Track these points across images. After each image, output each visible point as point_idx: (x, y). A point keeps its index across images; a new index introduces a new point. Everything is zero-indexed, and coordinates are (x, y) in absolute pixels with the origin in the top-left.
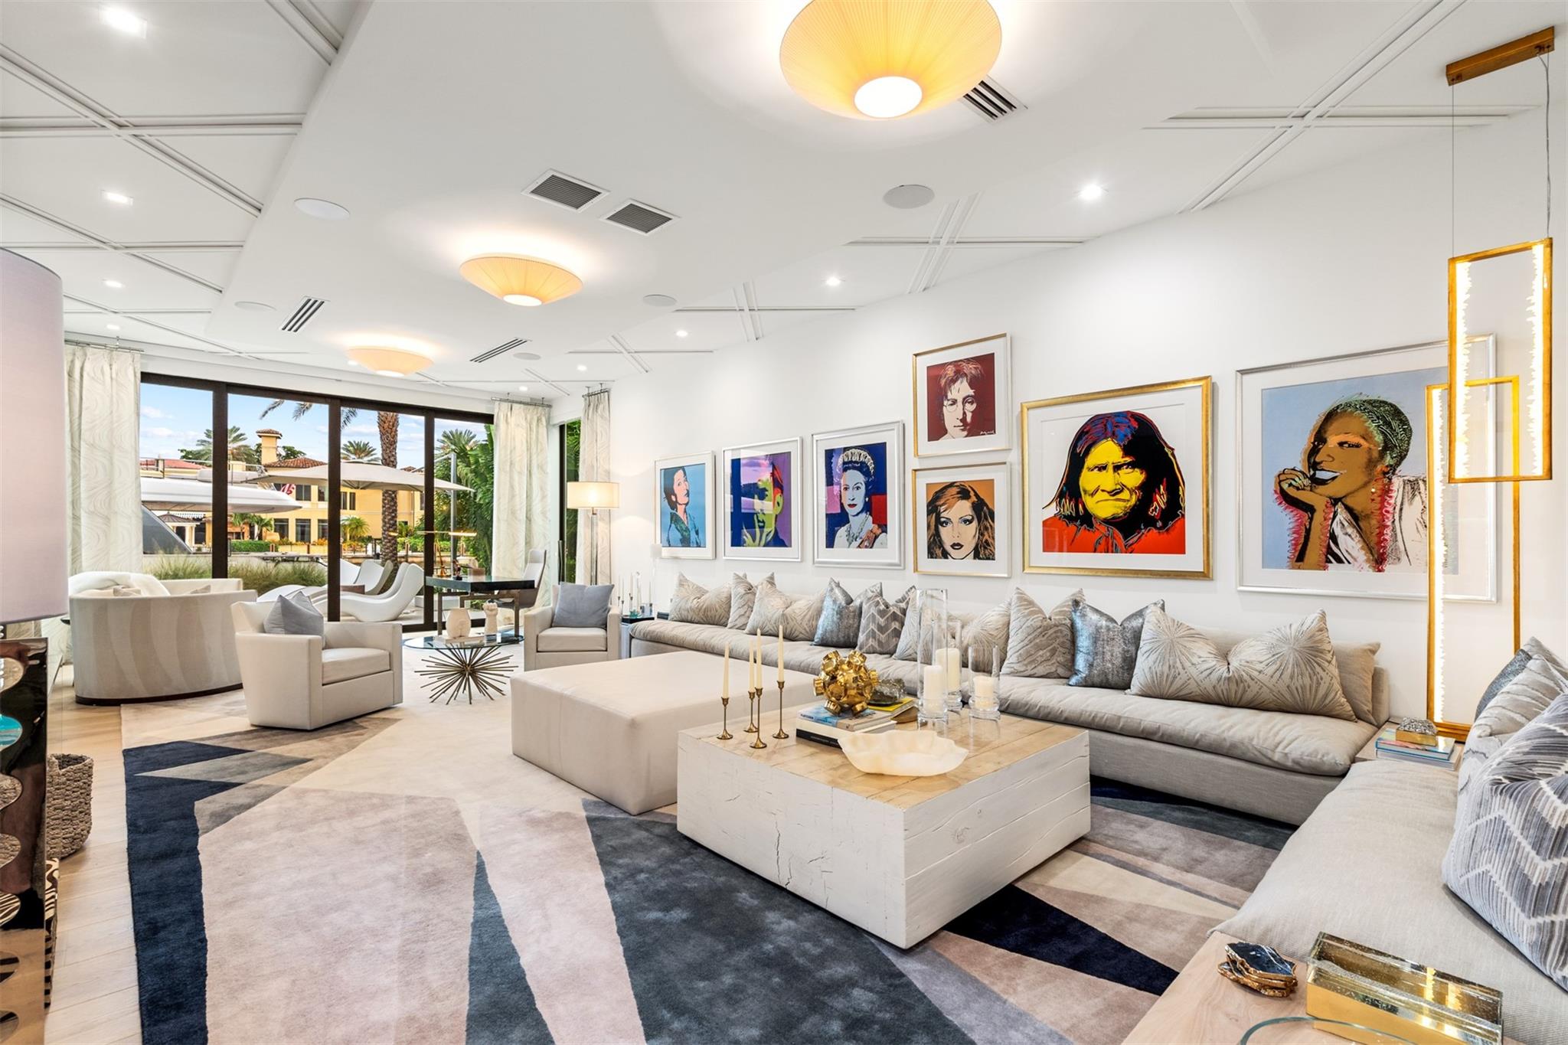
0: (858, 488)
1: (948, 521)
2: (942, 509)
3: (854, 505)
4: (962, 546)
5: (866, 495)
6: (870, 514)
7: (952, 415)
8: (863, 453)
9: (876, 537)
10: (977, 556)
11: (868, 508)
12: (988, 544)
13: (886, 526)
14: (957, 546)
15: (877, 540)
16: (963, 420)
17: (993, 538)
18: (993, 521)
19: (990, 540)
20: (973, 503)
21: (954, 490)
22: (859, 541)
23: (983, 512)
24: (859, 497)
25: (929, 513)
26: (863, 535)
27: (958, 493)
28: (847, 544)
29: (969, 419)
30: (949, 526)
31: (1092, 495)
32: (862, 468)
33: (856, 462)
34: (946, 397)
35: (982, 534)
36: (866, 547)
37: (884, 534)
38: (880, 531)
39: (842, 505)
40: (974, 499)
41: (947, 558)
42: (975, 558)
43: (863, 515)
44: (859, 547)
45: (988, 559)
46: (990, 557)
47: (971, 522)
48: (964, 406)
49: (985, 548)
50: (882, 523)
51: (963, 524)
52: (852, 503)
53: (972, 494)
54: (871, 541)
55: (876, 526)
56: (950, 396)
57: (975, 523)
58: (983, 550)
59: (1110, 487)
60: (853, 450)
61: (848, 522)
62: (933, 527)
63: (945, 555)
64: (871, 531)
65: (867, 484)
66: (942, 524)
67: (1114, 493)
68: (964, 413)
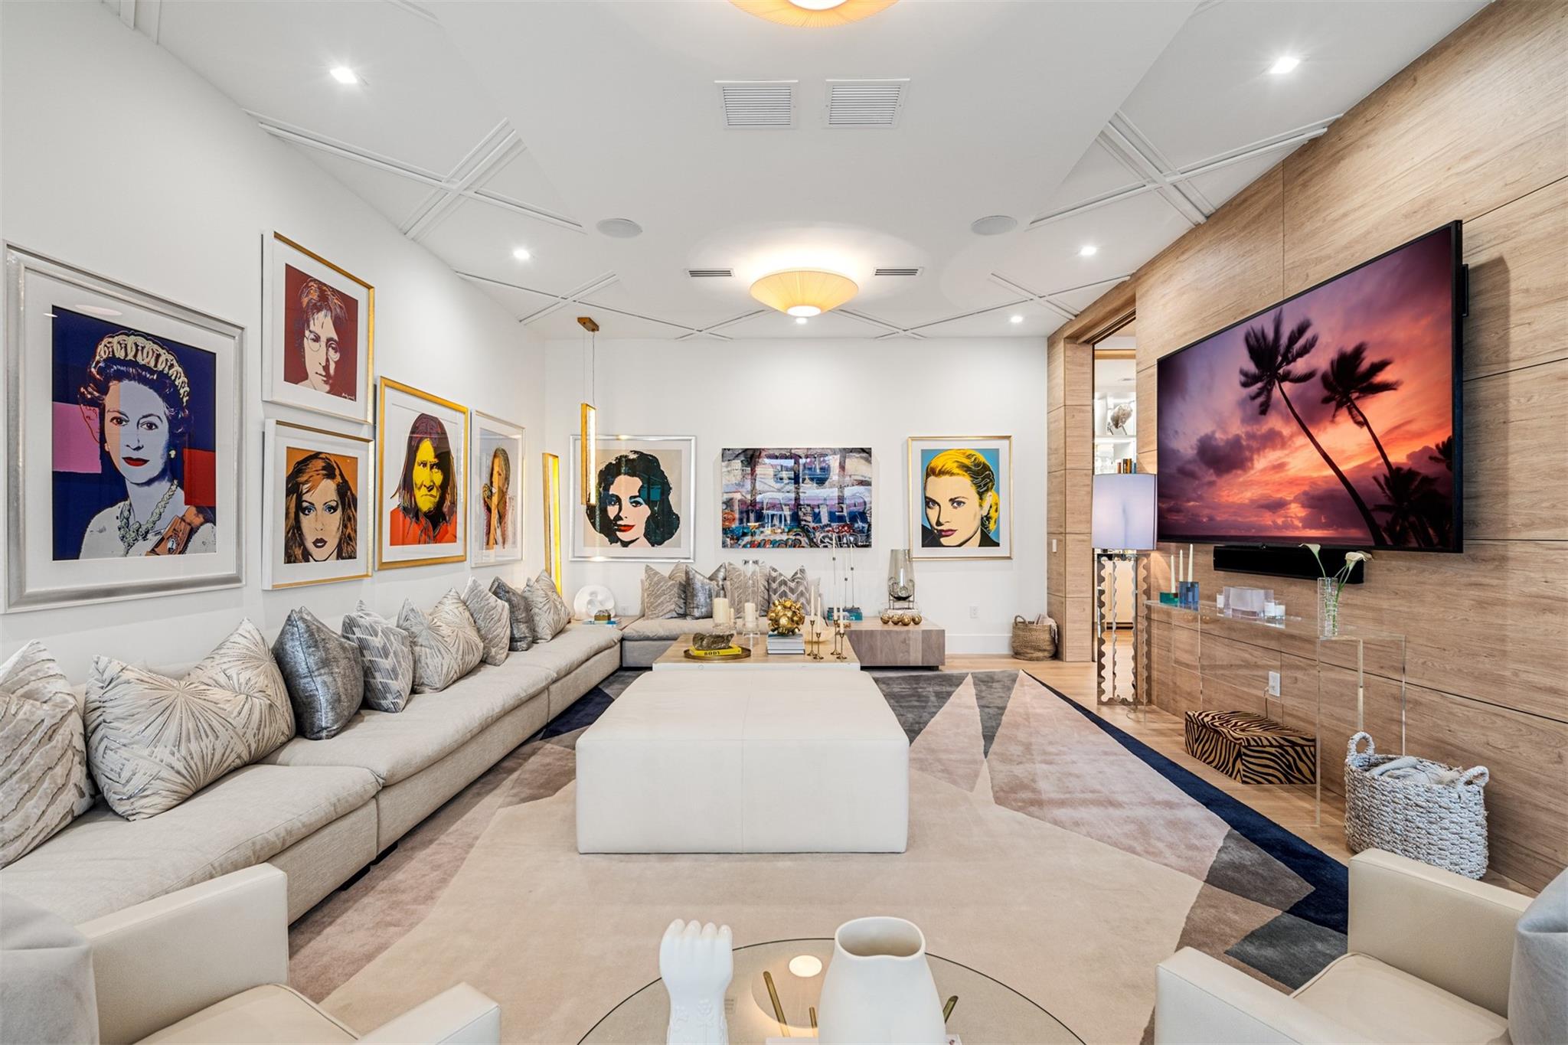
0: (151, 426)
1: (311, 507)
2: (305, 488)
3: (141, 462)
4: (325, 542)
5: (171, 445)
6: (181, 485)
7: (316, 356)
8: (165, 355)
9: (193, 531)
10: (340, 556)
11: (173, 470)
12: (351, 539)
13: (213, 509)
14: (320, 542)
15: (196, 537)
16: (326, 368)
17: (356, 531)
18: (356, 510)
19: (352, 535)
20: (338, 485)
21: (320, 464)
22: (153, 539)
23: (347, 499)
24: (156, 446)
25: (289, 493)
26: (163, 526)
27: (324, 468)
28: (122, 546)
29: (332, 371)
30: (313, 514)
31: (419, 489)
32: (161, 384)
33: (145, 368)
34: (309, 326)
35: (345, 526)
36: (170, 551)
37: (209, 525)
38: (201, 519)
39: (106, 457)
40: (339, 479)
41: (307, 561)
42: (337, 559)
43: (164, 486)
44: (153, 552)
45: (350, 557)
46: (352, 556)
47: (335, 509)
48: (327, 350)
49: (348, 544)
50: (204, 505)
51: (327, 513)
52: (135, 455)
53: (337, 472)
54: (181, 539)
55: (193, 510)
56: (312, 328)
57: (339, 511)
58: (346, 548)
59: (428, 484)
60: (141, 341)
61: (124, 496)
62: (292, 515)
63: (306, 556)
64: (183, 519)
65: (173, 422)
66: (303, 510)
67: (430, 489)
68: (327, 360)
